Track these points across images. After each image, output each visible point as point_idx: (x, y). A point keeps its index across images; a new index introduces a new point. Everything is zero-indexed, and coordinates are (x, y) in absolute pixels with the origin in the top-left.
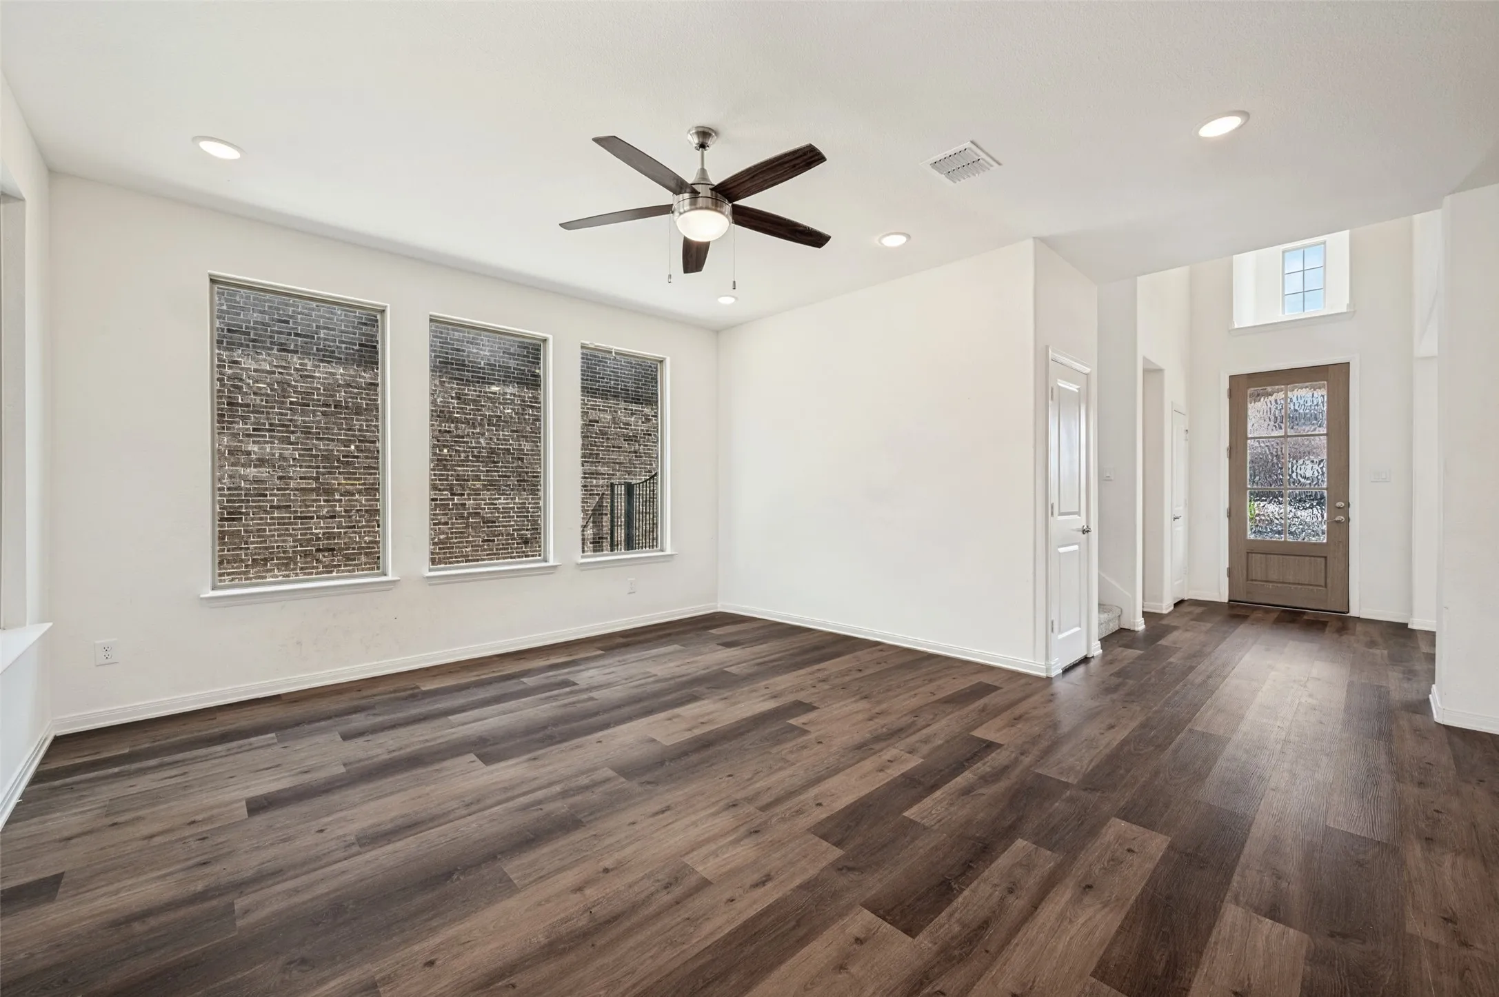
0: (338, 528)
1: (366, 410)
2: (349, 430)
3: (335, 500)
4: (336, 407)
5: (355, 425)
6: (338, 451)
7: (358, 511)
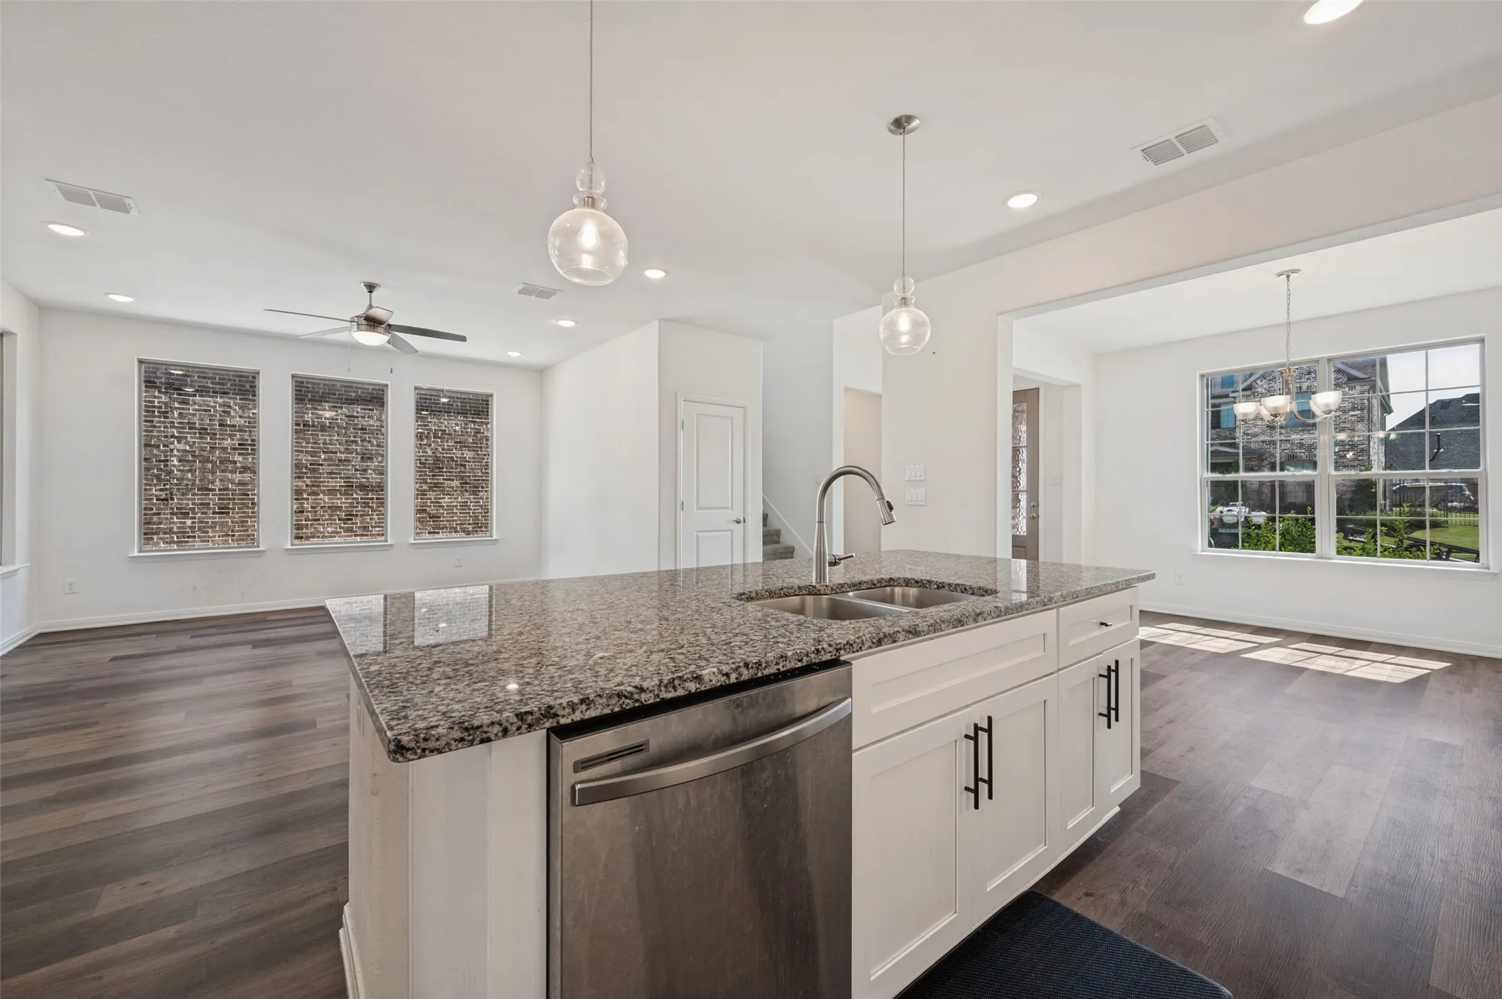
0: (305, 521)
1: (329, 427)
2: (315, 443)
3: (303, 499)
4: (304, 426)
5: (320, 439)
6: (306, 460)
7: (322, 507)
